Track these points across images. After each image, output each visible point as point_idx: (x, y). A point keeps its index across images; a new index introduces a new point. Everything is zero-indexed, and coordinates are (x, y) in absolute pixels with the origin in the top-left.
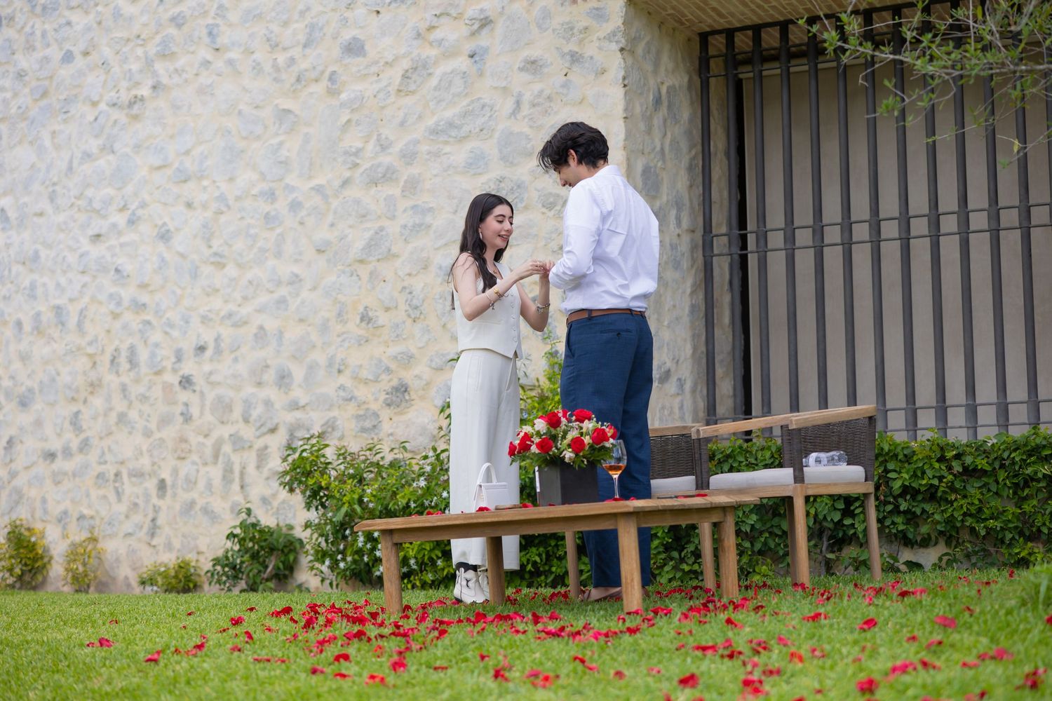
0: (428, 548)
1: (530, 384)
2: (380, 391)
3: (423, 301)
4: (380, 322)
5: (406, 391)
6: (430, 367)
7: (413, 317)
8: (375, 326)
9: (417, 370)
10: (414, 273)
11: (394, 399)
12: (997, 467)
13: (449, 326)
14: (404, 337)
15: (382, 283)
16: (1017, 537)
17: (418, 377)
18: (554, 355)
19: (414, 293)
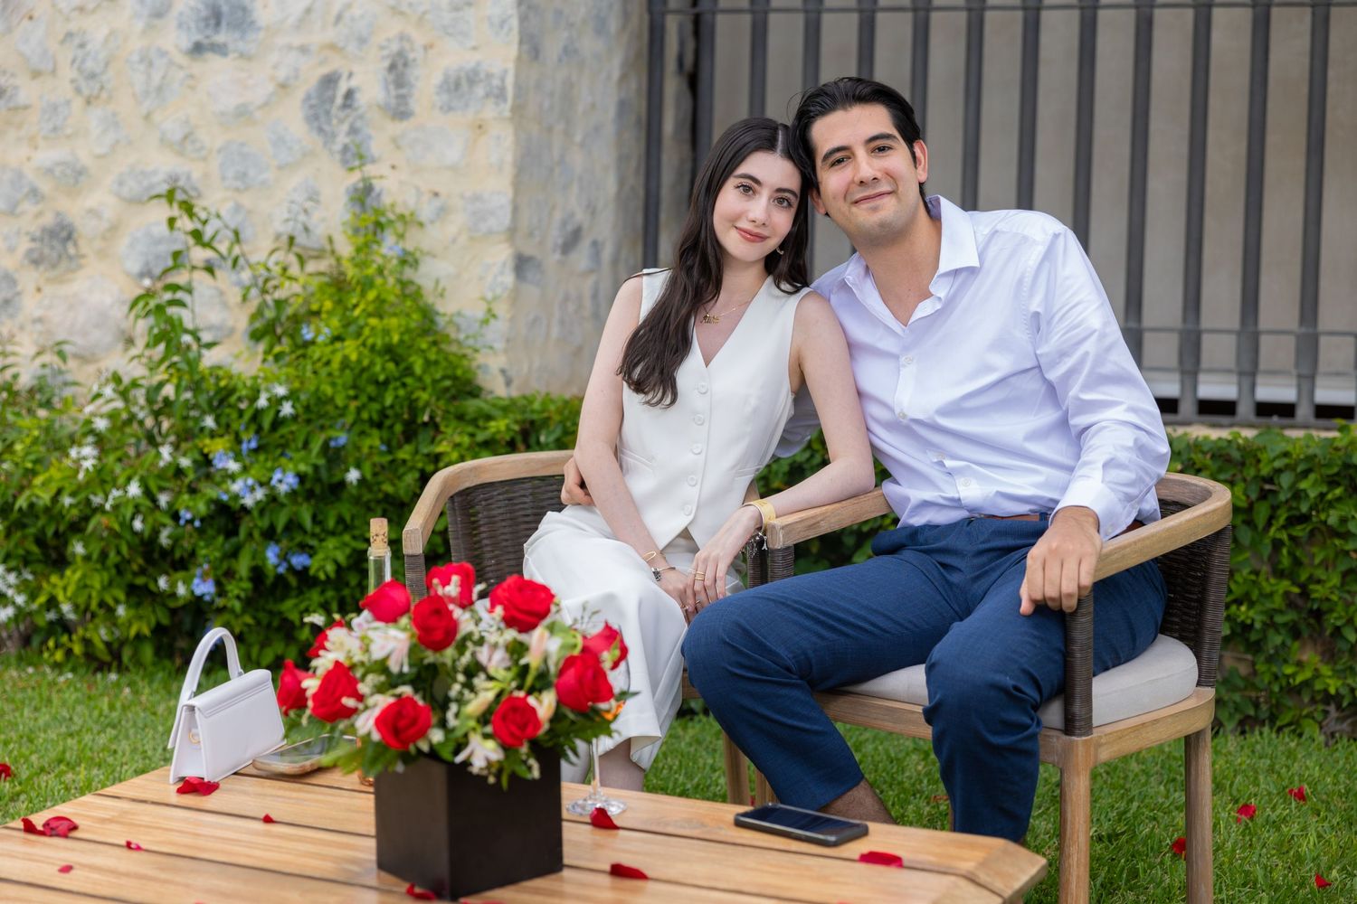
0: (98, 584)
1: (316, 246)
2: (18, 233)
3: (107, 64)
4: (22, 98)
5: (69, 237)
6: (118, 195)
7: (86, 92)
8: (12, 104)
9: (92, 199)
10: (91, 6)
11: (46, 251)
12: (1254, 496)
13: (157, 117)
14: (69, 131)
15: (26, 22)
16: (1289, 642)
17: (93, 213)
18: (363, 196)
19: (89, 47)
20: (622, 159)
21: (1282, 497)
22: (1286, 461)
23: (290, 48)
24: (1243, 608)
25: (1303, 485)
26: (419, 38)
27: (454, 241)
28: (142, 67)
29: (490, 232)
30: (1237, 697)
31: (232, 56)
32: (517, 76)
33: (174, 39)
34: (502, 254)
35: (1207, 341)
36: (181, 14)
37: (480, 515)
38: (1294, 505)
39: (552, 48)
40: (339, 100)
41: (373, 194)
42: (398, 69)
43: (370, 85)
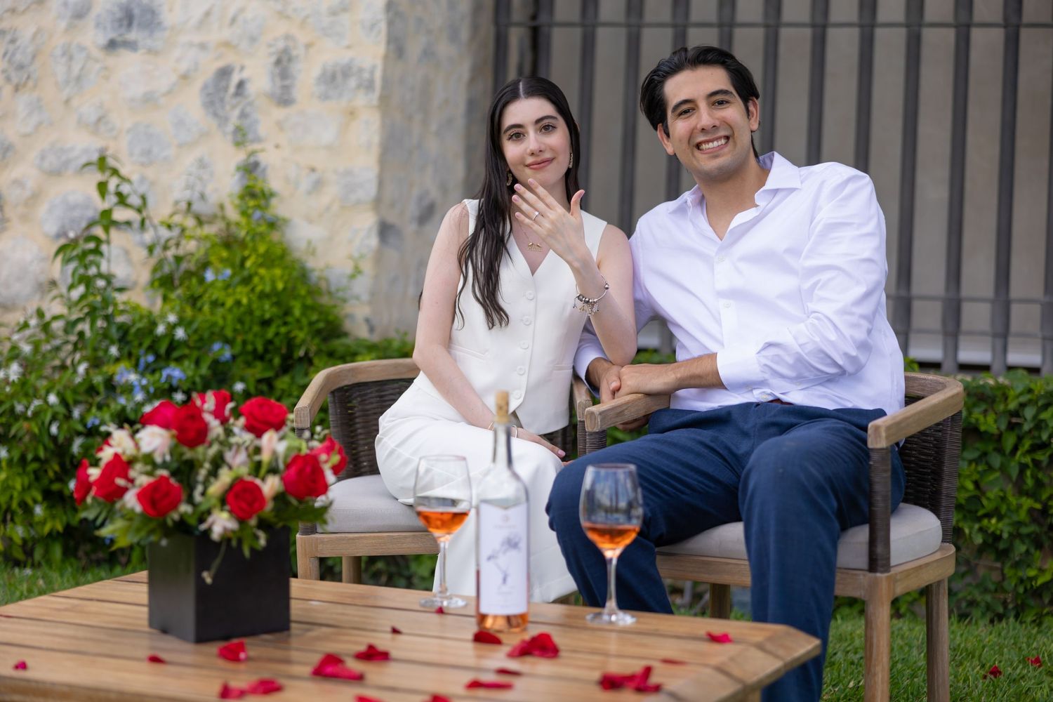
0: (19, 487)
1: (210, 212)
3: (34, 57)
6: (40, 168)
7: (15, 80)
9: (17, 171)
12: (1003, 427)
13: (75, 103)
16: (1032, 550)
17: (18, 183)
18: (250, 169)
19: (18, 43)
20: (469, 150)
21: (1026, 427)
22: (1028, 397)
23: (191, 45)
24: (994, 521)
25: (1044, 416)
26: (302, 37)
27: (328, 208)
28: (64, 60)
29: (358, 202)
30: (988, 598)
31: (141, 51)
32: (385, 70)
33: (92, 37)
34: (366, 222)
35: (967, 308)
36: (98, 16)
37: (356, 409)
38: (1036, 433)
39: (414, 49)
40: (232, 89)
41: (259, 170)
42: (283, 64)
43: (259, 76)
